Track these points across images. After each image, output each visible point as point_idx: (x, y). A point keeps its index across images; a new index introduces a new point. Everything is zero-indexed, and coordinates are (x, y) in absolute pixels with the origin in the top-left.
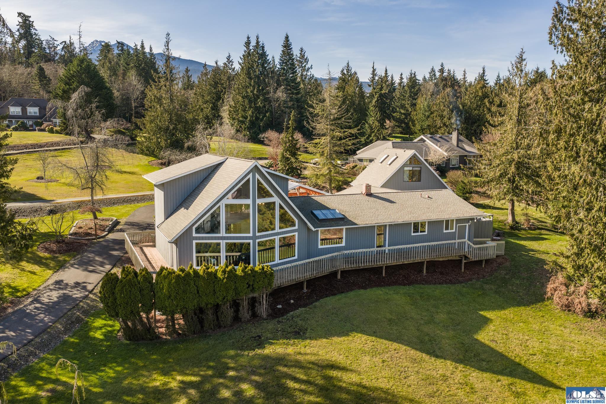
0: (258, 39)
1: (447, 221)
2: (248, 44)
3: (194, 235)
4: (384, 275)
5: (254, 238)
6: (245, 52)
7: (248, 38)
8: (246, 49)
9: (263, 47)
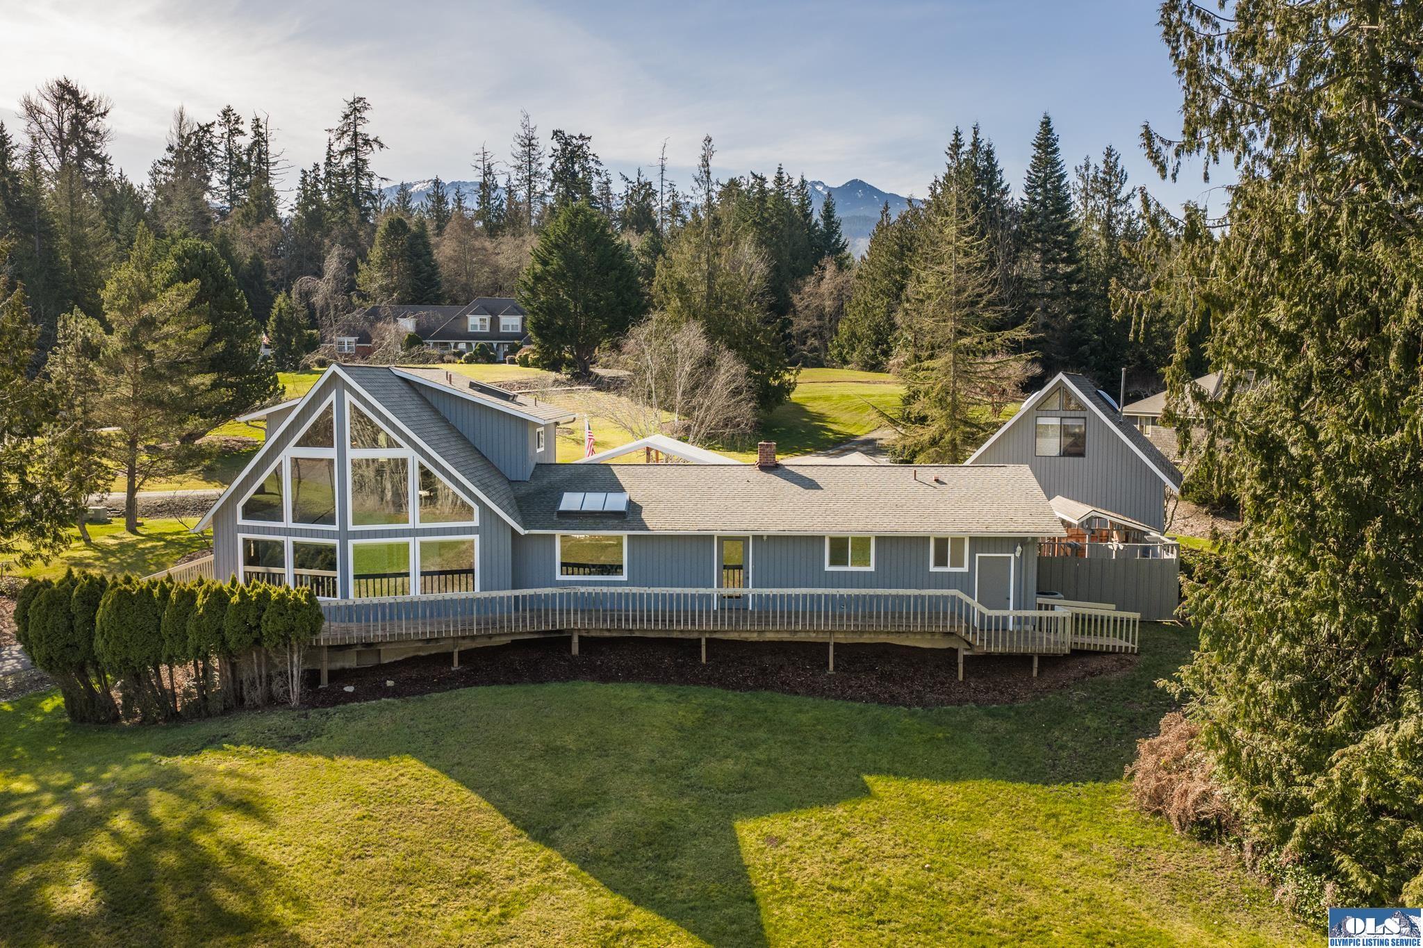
0: (976, 133)
1: (941, 543)
2: (956, 146)
3: (240, 521)
4: (704, 661)
5: (345, 535)
6: (949, 167)
7: (957, 134)
8: (949, 161)
9: (989, 154)
